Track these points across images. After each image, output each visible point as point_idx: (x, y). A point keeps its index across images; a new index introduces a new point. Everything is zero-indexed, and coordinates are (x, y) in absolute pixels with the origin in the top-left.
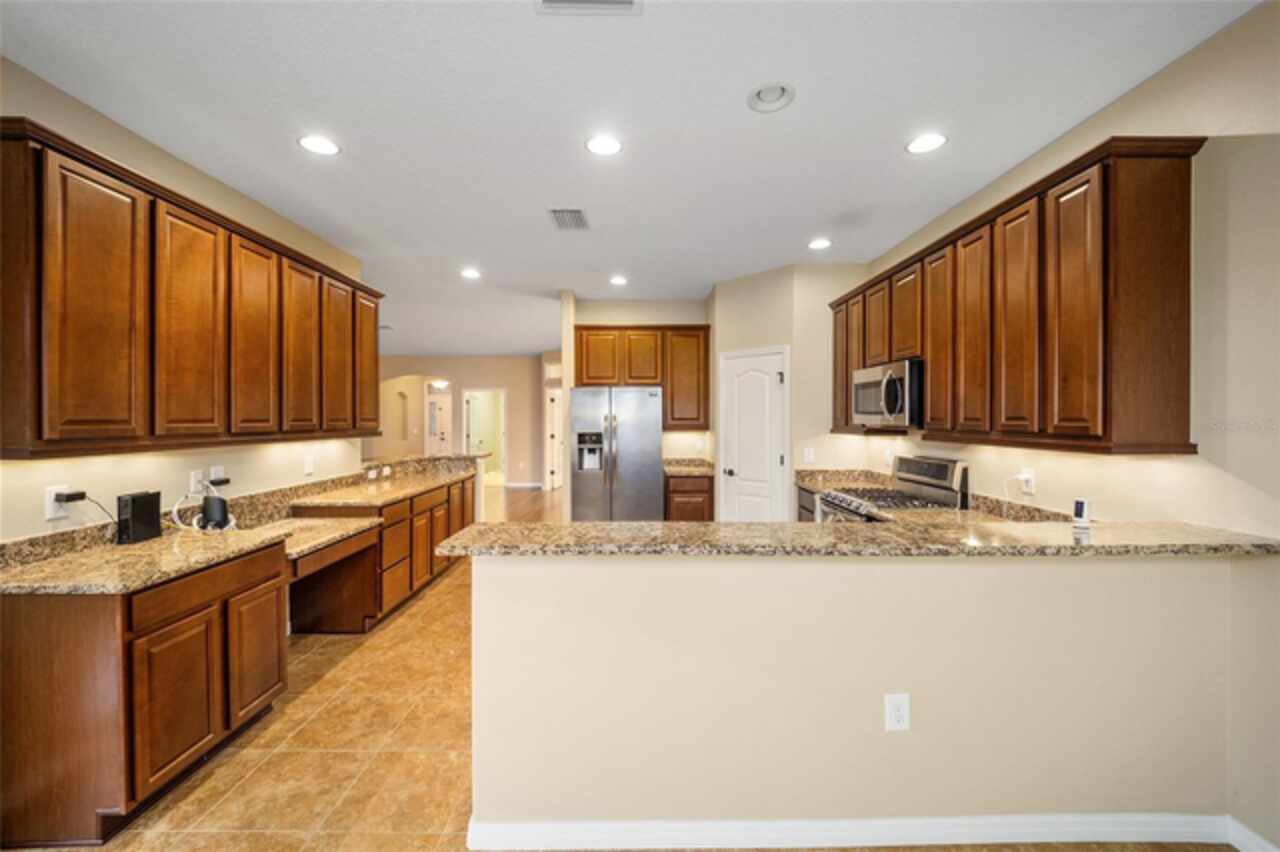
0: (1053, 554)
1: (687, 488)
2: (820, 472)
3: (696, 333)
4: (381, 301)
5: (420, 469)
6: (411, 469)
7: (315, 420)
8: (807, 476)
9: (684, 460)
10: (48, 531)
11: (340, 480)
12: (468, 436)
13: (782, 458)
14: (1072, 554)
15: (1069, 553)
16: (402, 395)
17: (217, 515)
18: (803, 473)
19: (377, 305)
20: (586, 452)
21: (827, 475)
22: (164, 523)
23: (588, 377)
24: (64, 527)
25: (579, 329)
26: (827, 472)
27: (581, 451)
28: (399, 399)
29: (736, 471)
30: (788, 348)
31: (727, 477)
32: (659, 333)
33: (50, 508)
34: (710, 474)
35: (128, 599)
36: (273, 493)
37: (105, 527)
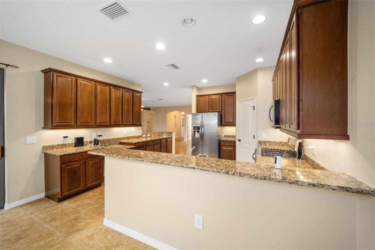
0: (232, 175)
1: (227, 145)
2: (268, 142)
3: (233, 94)
4: (142, 94)
5: (159, 135)
6: (156, 135)
7: (121, 123)
8: (262, 143)
9: (231, 136)
10: (62, 143)
11: (134, 137)
12: (188, 127)
13: (254, 136)
14: (240, 176)
15: (238, 175)
16: (175, 116)
17: (97, 143)
18: (261, 142)
19: (141, 95)
20: (196, 132)
21: (271, 143)
22: (85, 143)
23: (200, 110)
24: (65, 143)
25: (197, 96)
26: (271, 142)
27: (195, 132)
28: (174, 117)
29: (241, 140)
30: (256, 98)
31: (239, 142)
32: (220, 95)
33: (62, 139)
34: (234, 140)
35: (61, 156)
36: (114, 139)
37: (73, 143)
